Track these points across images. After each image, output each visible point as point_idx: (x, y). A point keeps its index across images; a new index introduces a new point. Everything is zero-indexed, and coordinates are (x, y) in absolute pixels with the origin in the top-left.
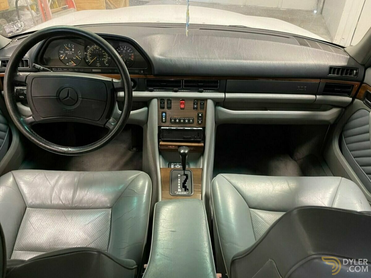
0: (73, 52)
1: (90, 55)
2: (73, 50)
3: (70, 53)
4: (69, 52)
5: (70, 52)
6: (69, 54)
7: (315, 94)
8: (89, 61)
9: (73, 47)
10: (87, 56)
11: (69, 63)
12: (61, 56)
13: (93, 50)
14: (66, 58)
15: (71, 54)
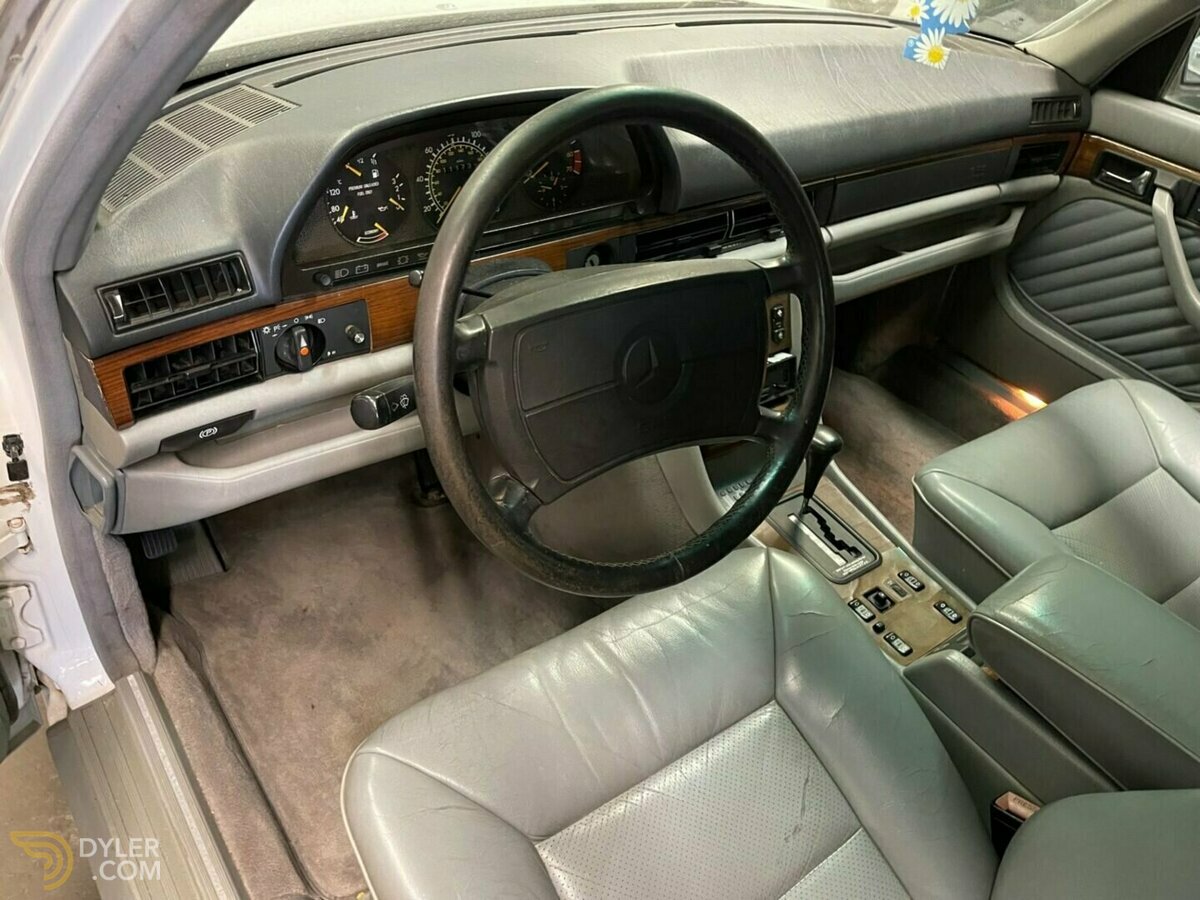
0: (376, 184)
1: (437, 183)
2: (375, 175)
3: (364, 190)
4: (361, 187)
5: (367, 186)
6: (361, 194)
7: (996, 182)
8: (434, 207)
9: (374, 162)
10: (427, 190)
11: (366, 233)
12: (334, 209)
13: (444, 161)
14: (354, 216)
15: (368, 192)
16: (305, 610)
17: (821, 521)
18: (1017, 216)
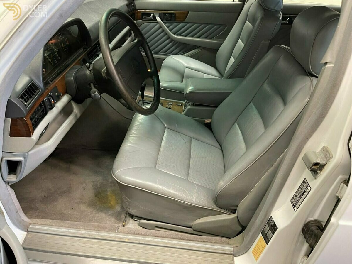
16: (45, 196)
17: (147, 103)
18: (132, 32)
